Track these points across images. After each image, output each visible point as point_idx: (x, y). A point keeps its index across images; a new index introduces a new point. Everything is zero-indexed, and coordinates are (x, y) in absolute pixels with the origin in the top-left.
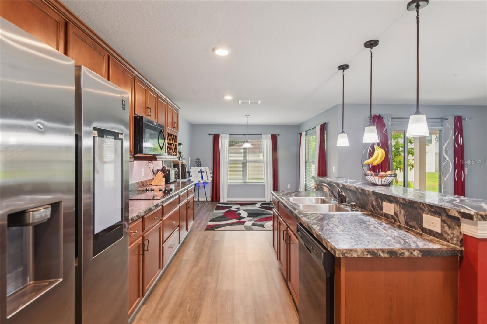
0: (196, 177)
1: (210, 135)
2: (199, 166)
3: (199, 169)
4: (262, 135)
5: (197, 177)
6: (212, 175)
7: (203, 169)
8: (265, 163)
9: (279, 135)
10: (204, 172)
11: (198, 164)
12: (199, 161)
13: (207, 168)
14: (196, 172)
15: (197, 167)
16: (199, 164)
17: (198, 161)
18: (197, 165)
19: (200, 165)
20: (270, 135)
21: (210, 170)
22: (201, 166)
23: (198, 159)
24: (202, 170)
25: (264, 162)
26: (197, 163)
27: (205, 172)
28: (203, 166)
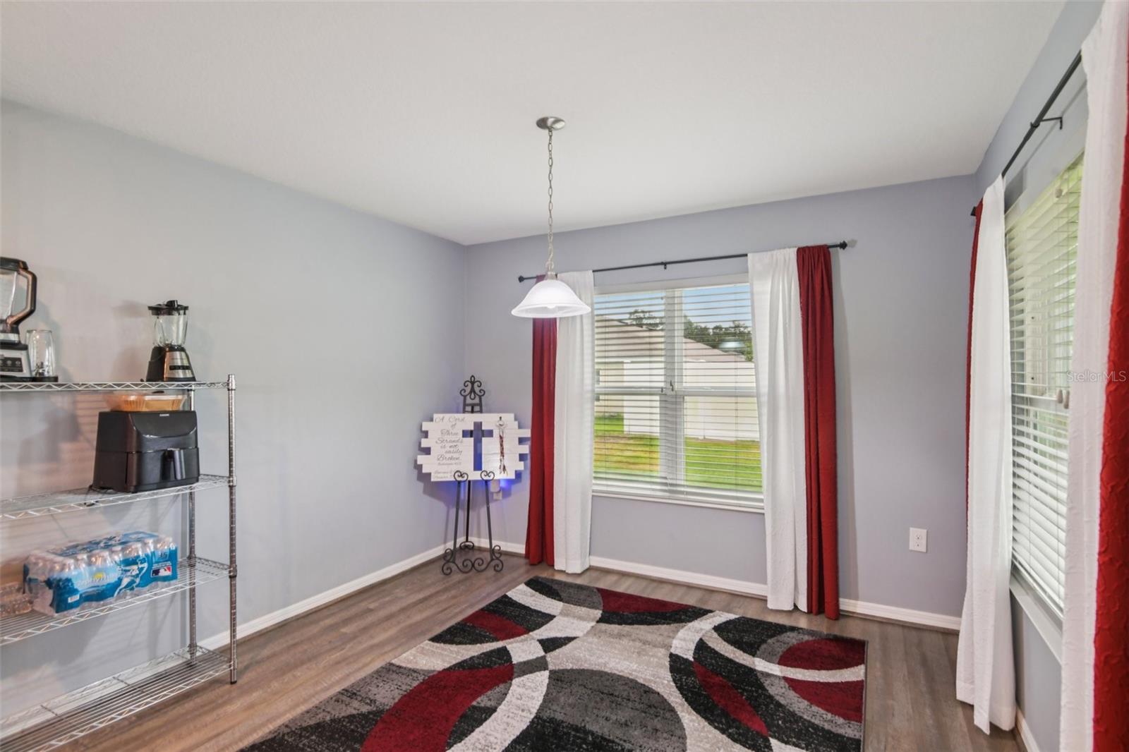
0: (448, 456)
1: (521, 279)
2: (477, 408)
3: (469, 421)
4: (746, 255)
5: (455, 455)
6: (526, 449)
7: (488, 420)
8: (764, 399)
9: (843, 246)
10: (490, 433)
11: (469, 401)
12: (477, 390)
13: (509, 418)
14: (456, 434)
15: (464, 411)
16: (477, 401)
17: (473, 390)
18: (465, 405)
19: (480, 404)
20: (792, 254)
21: (520, 427)
22: (481, 411)
23: (473, 383)
24: (484, 428)
25: (758, 396)
26: (465, 397)
27: (496, 433)
28: (489, 411)
